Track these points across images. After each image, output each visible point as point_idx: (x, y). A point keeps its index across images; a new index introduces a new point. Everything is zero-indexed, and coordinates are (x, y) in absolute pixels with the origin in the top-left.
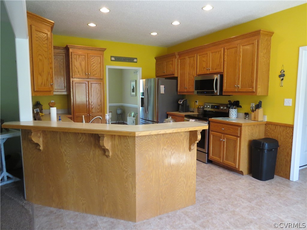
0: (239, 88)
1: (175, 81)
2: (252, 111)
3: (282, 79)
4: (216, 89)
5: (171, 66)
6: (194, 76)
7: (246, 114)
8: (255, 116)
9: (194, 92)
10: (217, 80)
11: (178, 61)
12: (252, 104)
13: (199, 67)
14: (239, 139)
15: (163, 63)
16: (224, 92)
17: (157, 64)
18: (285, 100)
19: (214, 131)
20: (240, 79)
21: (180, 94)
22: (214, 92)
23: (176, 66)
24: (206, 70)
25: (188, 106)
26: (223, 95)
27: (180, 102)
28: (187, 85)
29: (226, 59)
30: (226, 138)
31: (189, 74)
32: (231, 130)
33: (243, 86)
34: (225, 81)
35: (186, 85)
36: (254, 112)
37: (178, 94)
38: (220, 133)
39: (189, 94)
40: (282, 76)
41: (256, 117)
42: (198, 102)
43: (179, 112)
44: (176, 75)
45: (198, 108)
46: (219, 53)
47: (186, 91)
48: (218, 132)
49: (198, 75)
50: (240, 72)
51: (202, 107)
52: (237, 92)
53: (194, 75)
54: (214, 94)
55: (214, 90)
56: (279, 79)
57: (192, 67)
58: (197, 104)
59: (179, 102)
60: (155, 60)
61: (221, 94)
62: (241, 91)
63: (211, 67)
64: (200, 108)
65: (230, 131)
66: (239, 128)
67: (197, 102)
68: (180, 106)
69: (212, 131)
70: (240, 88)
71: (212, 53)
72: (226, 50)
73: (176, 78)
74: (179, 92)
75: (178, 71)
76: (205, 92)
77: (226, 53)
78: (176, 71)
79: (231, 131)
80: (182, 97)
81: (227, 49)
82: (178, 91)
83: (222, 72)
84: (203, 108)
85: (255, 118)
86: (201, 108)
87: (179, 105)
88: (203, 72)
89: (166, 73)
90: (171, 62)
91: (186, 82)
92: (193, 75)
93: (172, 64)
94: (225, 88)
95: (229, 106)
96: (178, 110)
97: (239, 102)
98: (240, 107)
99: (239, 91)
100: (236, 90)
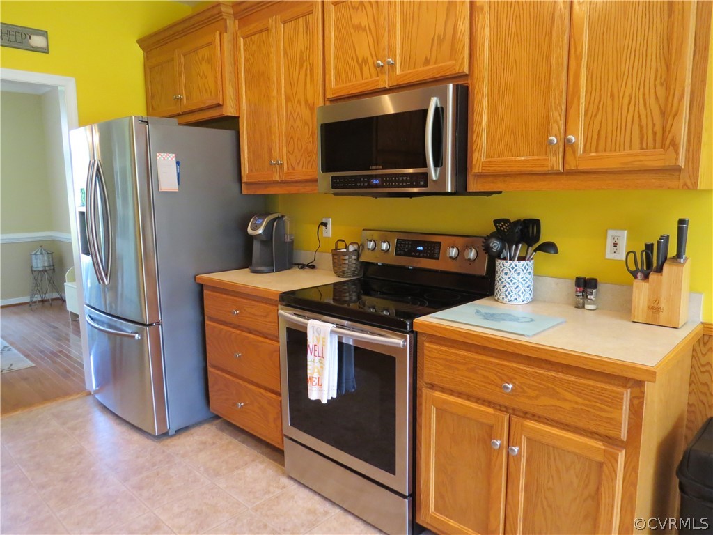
0: (574, 152)
1: (225, 135)
2: (634, 274)
4: (438, 161)
5: (205, 67)
6: (312, 109)
7: (586, 285)
8: (658, 301)
9: (316, 181)
10: (439, 113)
11: (236, 47)
12: (611, 233)
13: (337, 62)
14: (621, 456)
15: (173, 60)
16: (480, 176)
17: (151, 70)
19: (443, 390)
20: (583, 101)
21: (252, 192)
22: (425, 176)
23: (228, 68)
24: (373, 70)
25: (292, 243)
26: (469, 190)
27: (255, 227)
28: (280, 151)
30: (529, 440)
31: (288, 99)
32: (565, 400)
33: (595, 140)
35: (276, 154)
36: (653, 276)
37: (245, 192)
38: (489, 404)
39: (293, 189)
41: (663, 305)
42: (330, 226)
43: (254, 272)
44: (229, 110)
45: (336, 253)
47: (277, 178)
48: (469, 397)
49: (333, 100)
50: (579, 59)
51: (351, 248)
52: (558, 173)
53: (310, 102)
54: (425, 186)
55: (425, 165)
57: (301, 67)
58: (328, 232)
59: (250, 231)
60: (139, 53)
61: (461, 189)
62: (583, 166)
63: (398, 51)
64: (344, 254)
65: (558, 403)
66: (627, 395)
67: (325, 225)
68: (256, 246)
69: (432, 387)
70: (580, 151)
73: (231, 123)
74: (246, 183)
75: (238, 93)
76: (376, 177)
78: (230, 90)
79: (567, 406)
80: (262, 205)
82: (244, 179)
83: (467, 72)
84: (358, 253)
85: (654, 309)
86: (347, 253)
87: (250, 239)
88: (361, 81)
89: (186, 105)
90: (205, 52)
91: (275, 139)
92: (307, 103)
93: (210, 61)
94: (480, 156)
95: (496, 245)
96: (246, 262)
97: (536, 222)
98: (549, 247)
99: (572, 165)
100: (556, 163)
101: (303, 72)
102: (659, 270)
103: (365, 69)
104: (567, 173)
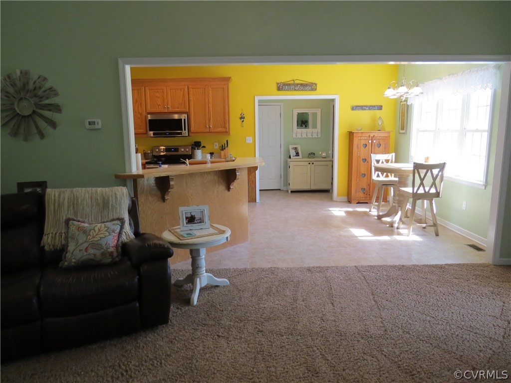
0: (211, 128)
2: (220, 150)
3: (243, 121)
4: (185, 130)
7: (212, 154)
10: (184, 120)
12: (215, 144)
16: (192, 133)
18: (247, 138)
20: (212, 119)
22: (183, 133)
26: (190, 135)
29: (191, 99)
33: (214, 126)
34: (192, 121)
40: (242, 118)
46: (181, 90)
50: (210, 113)
51: (149, 152)
52: (207, 132)
54: (182, 135)
55: (182, 130)
56: (240, 121)
62: (213, 131)
63: (170, 104)
71: (170, 89)
72: (191, 90)
76: (168, 134)
77: (191, 93)
81: (193, 89)
83: (189, 112)
84: (152, 153)
88: (158, 110)
94: (192, 129)
97: (200, 142)
98: (204, 147)
99: (211, 131)
100: (208, 130)
101: (137, 104)
102: (225, 149)
103: (160, 107)
104: (209, 132)
